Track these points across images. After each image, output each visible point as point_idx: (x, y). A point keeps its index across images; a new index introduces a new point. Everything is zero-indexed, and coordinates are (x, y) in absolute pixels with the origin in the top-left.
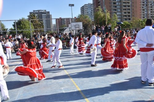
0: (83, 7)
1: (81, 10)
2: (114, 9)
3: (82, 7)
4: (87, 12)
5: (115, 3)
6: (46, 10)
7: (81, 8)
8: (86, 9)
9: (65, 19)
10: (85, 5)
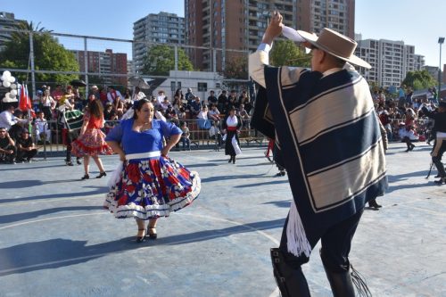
0: (143, 20)
1: (135, 29)
2: (250, 40)
3: (140, 21)
4: (157, 40)
5: (253, 22)
6: (12, 15)
7: (135, 24)
8: (153, 27)
9: (75, 52)
10: (152, 15)
